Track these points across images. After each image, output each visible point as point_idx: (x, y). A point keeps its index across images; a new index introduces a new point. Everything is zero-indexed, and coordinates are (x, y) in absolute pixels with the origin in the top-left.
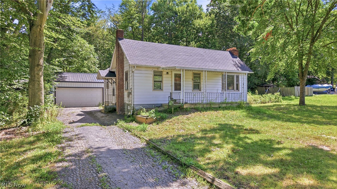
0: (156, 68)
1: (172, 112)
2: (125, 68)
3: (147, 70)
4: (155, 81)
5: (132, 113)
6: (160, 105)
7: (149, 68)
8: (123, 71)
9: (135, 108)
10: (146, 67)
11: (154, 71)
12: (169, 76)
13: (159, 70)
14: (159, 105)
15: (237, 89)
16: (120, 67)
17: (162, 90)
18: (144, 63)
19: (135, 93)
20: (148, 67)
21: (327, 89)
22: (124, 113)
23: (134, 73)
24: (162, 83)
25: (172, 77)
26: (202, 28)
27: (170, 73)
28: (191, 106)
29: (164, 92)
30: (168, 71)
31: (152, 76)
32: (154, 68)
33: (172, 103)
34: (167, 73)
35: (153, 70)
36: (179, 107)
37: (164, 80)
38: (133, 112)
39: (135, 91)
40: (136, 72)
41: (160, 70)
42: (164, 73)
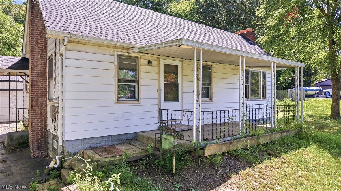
0: (123, 48)
1: (172, 170)
2: (49, 49)
3: (101, 52)
4: (120, 81)
5: (58, 163)
6: (132, 136)
7: (107, 46)
8: (45, 56)
9: (66, 150)
10: (98, 45)
11: (117, 55)
12: (153, 69)
13: (130, 54)
14: (129, 137)
15: (264, 96)
16: (35, 47)
17: (138, 100)
18: (92, 33)
19: (67, 112)
20: (102, 46)
21: (316, 92)
22: (48, 153)
23: (64, 57)
24: (138, 84)
25: (158, 73)
26: (180, 14)
27: (155, 63)
28: (221, 149)
29: (141, 104)
30: (150, 57)
31: (113, 66)
32: (119, 48)
33: (170, 143)
34: (149, 62)
35: (116, 53)
36: (190, 152)
37: (142, 77)
38: (62, 162)
39: (67, 104)
40: (69, 54)
41: (134, 53)
42: (143, 62)
